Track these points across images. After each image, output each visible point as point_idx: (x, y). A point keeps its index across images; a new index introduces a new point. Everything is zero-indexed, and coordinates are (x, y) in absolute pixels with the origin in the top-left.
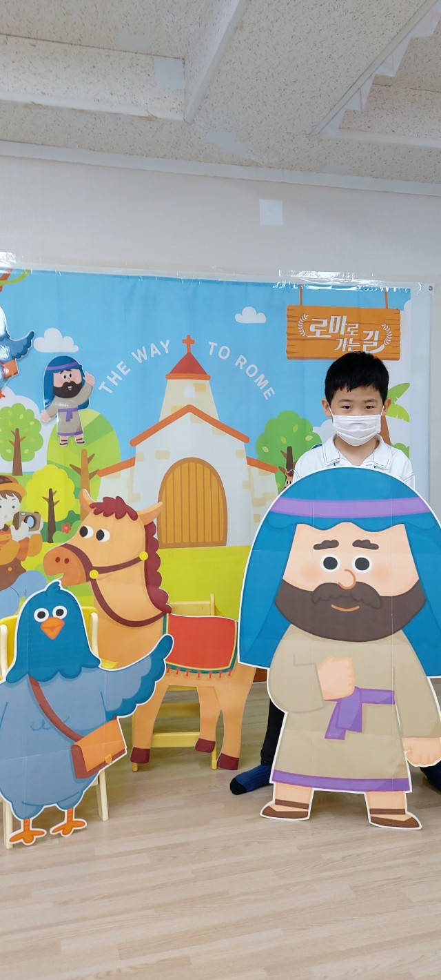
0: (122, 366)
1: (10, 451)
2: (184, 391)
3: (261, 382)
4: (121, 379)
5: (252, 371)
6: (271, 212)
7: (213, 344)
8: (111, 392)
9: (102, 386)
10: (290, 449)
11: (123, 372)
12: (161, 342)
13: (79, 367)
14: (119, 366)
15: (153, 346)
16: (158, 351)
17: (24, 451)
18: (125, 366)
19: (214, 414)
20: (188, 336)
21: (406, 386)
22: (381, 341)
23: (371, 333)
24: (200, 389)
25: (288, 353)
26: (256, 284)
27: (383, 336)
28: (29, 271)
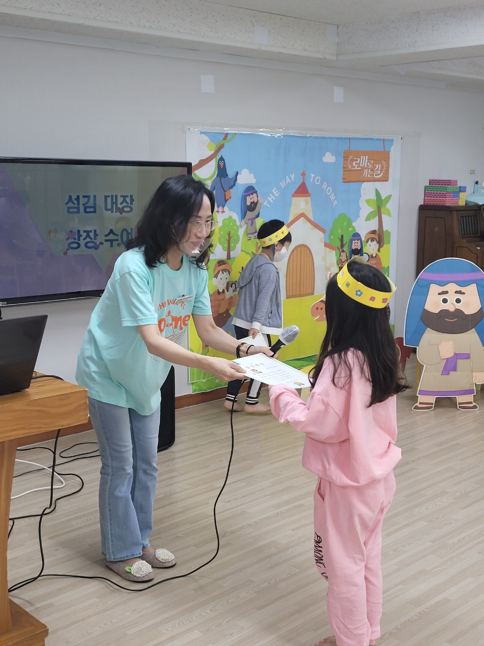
0: (275, 191)
1: (226, 245)
2: (301, 205)
3: (332, 197)
4: (274, 199)
5: (330, 190)
6: (339, 94)
7: (313, 175)
8: (269, 206)
10: (342, 236)
11: (276, 194)
12: (291, 175)
13: (256, 192)
14: (273, 191)
15: (287, 177)
16: (289, 180)
17: (232, 245)
18: (277, 191)
19: (311, 218)
20: (304, 171)
21: (390, 196)
22: (381, 170)
23: (377, 166)
24: (307, 203)
25: (343, 179)
26: (332, 138)
27: (382, 167)
28: (235, 134)
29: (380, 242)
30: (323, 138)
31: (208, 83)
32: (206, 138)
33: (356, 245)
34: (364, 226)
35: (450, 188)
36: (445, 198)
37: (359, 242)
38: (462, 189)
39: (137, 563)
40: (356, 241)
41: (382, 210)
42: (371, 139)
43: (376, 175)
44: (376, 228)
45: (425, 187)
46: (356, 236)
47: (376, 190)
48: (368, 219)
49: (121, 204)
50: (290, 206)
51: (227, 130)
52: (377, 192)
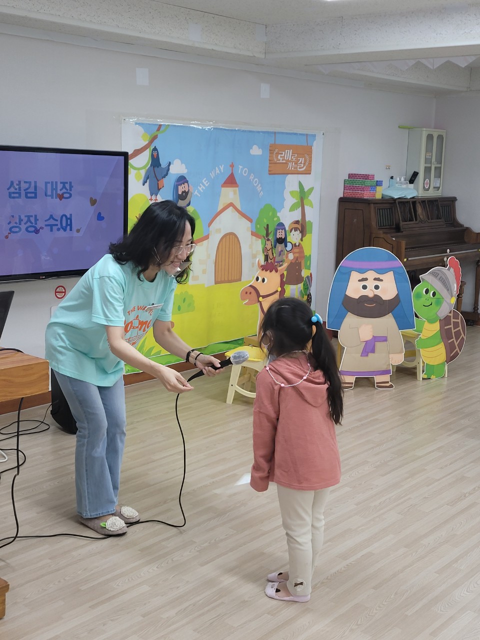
0: (205, 181)
2: (229, 195)
3: (259, 189)
4: (204, 188)
5: (256, 181)
6: (265, 90)
7: (241, 167)
8: (200, 196)
9: (196, 193)
10: (268, 225)
11: (206, 184)
12: (220, 166)
13: (187, 182)
14: (203, 181)
15: (217, 168)
16: (218, 171)
18: (207, 181)
19: (240, 209)
20: (232, 163)
21: (313, 188)
22: (304, 164)
23: (301, 159)
24: (235, 193)
25: (269, 171)
26: (259, 132)
27: (305, 161)
28: (169, 125)
29: (303, 232)
30: (250, 131)
31: (142, 76)
32: (140, 129)
33: (280, 234)
34: (288, 217)
35: (368, 183)
36: (364, 191)
37: (283, 231)
38: (379, 183)
39: (111, 519)
40: (281, 231)
41: (305, 202)
42: (296, 134)
43: (300, 168)
44: (299, 218)
45: (345, 180)
46: (281, 226)
47: (300, 182)
48: (292, 209)
49: (61, 190)
50: (220, 196)
51: (160, 121)
52: (300, 184)
